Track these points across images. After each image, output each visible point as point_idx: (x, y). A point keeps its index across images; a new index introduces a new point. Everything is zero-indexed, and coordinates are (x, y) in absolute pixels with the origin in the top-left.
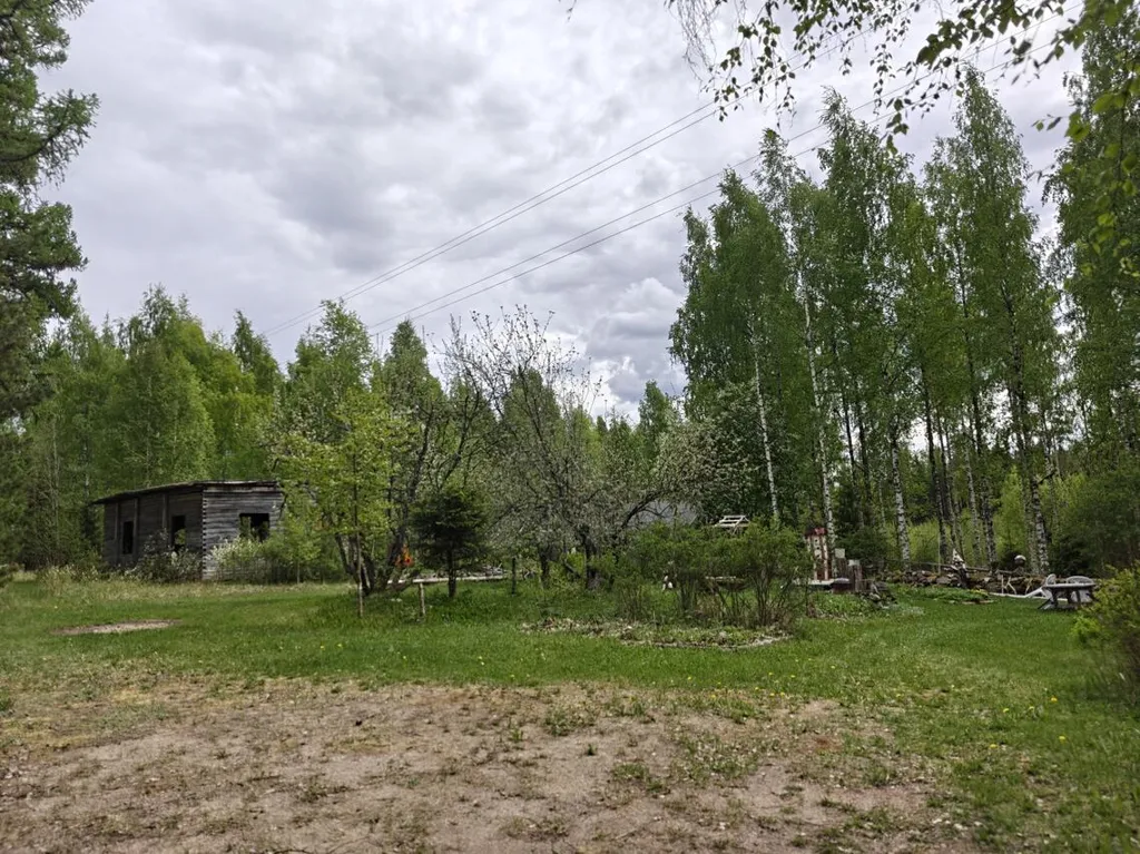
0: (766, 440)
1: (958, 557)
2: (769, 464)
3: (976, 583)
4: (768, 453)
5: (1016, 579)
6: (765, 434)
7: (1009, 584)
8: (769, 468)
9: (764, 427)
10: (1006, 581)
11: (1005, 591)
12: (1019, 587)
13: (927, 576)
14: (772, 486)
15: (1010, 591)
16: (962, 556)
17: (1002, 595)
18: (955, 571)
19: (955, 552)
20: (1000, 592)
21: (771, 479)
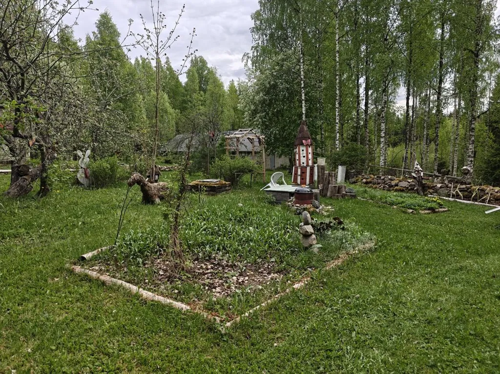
0: (302, 86)
1: (419, 167)
2: (303, 102)
3: (429, 188)
4: (303, 95)
5: (464, 186)
6: (302, 82)
7: (457, 190)
8: (303, 105)
9: (302, 77)
10: (456, 187)
11: (453, 196)
12: (466, 193)
13: (391, 180)
14: (304, 116)
15: (458, 196)
16: (421, 166)
17: (451, 199)
18: (414, 178)
19: (416, 162)
20: (449, 196)
21: (304, 112)
